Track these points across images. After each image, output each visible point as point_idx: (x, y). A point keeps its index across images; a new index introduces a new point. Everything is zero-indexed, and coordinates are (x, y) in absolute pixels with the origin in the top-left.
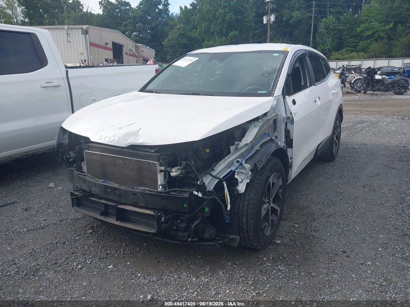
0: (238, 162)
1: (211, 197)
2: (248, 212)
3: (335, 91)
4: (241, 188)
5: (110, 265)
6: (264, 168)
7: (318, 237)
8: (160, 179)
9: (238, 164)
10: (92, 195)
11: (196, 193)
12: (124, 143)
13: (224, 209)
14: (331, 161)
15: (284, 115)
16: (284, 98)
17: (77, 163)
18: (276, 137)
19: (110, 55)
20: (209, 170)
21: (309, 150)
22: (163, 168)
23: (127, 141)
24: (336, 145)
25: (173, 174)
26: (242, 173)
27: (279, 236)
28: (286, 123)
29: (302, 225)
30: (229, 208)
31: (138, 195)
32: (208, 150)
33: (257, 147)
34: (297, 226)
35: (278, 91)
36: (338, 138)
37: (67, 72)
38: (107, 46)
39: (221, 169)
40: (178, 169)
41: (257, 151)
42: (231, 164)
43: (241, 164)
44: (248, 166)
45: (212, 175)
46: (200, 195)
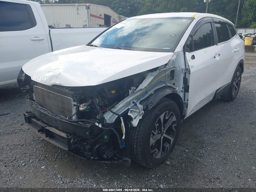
0: (133, 102)
1: (108, 128)
2: (137, 140)
3: (237, 50)
4: (135, 123)
5: (43, 166)
6: (154, 108)
7: (201, 163)
8: (74, 111)
9: (133, 104)
10: (35, 117)
11: (97, 124)
12: (49, 83)
13: (119, 138)
14: (230, 101)
15: (183, 67)
16: (184, 54)
17: (30, 93)
18: (174, 84)
19: (102, 22)
20: (111, 107)
21: (206, 94)
22: (75, 103)
23: (51, 81)
24: (236, 89)
25: (81, 109)
26: (135, 112)
27: (170, 158)
28: (185, 73)
29: (191, 151)
30: (124, 137)
31: (58, 121)
32: (113, 92)
33: (152, 92)
34: (187, 151)
35: (180, 48)
36: (238, 84)
37: (50, 31)
38: (101, 16)
39: (120, 107)
40: (85, 105)
41: (151, 95)
42: (128, 104)
43: (136, 105)
44: (140, 107)
45: (112, 112)
46: (100, 126)
